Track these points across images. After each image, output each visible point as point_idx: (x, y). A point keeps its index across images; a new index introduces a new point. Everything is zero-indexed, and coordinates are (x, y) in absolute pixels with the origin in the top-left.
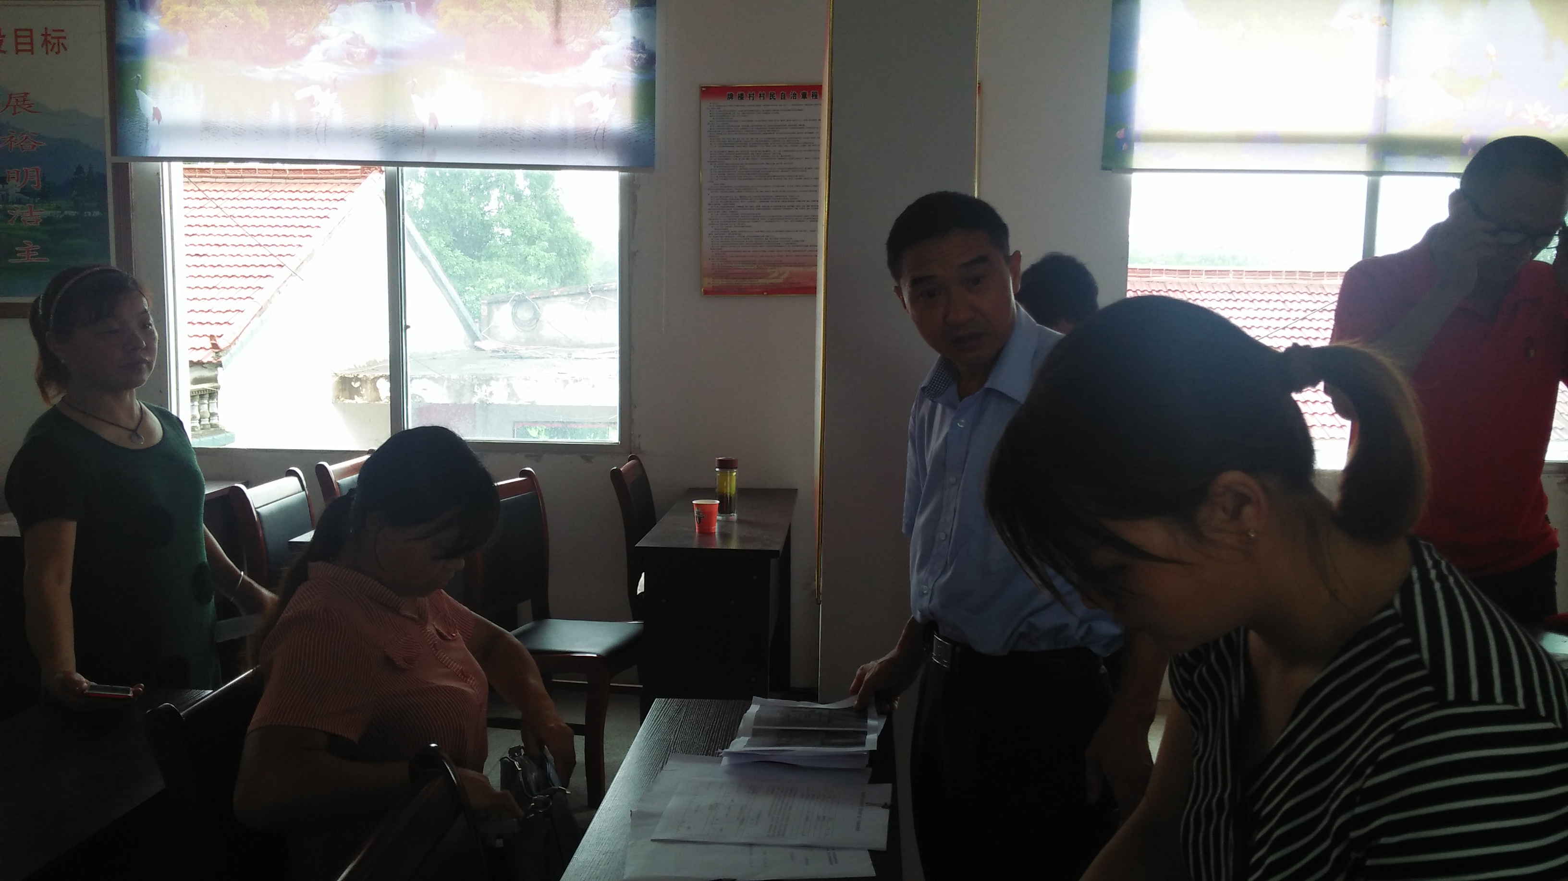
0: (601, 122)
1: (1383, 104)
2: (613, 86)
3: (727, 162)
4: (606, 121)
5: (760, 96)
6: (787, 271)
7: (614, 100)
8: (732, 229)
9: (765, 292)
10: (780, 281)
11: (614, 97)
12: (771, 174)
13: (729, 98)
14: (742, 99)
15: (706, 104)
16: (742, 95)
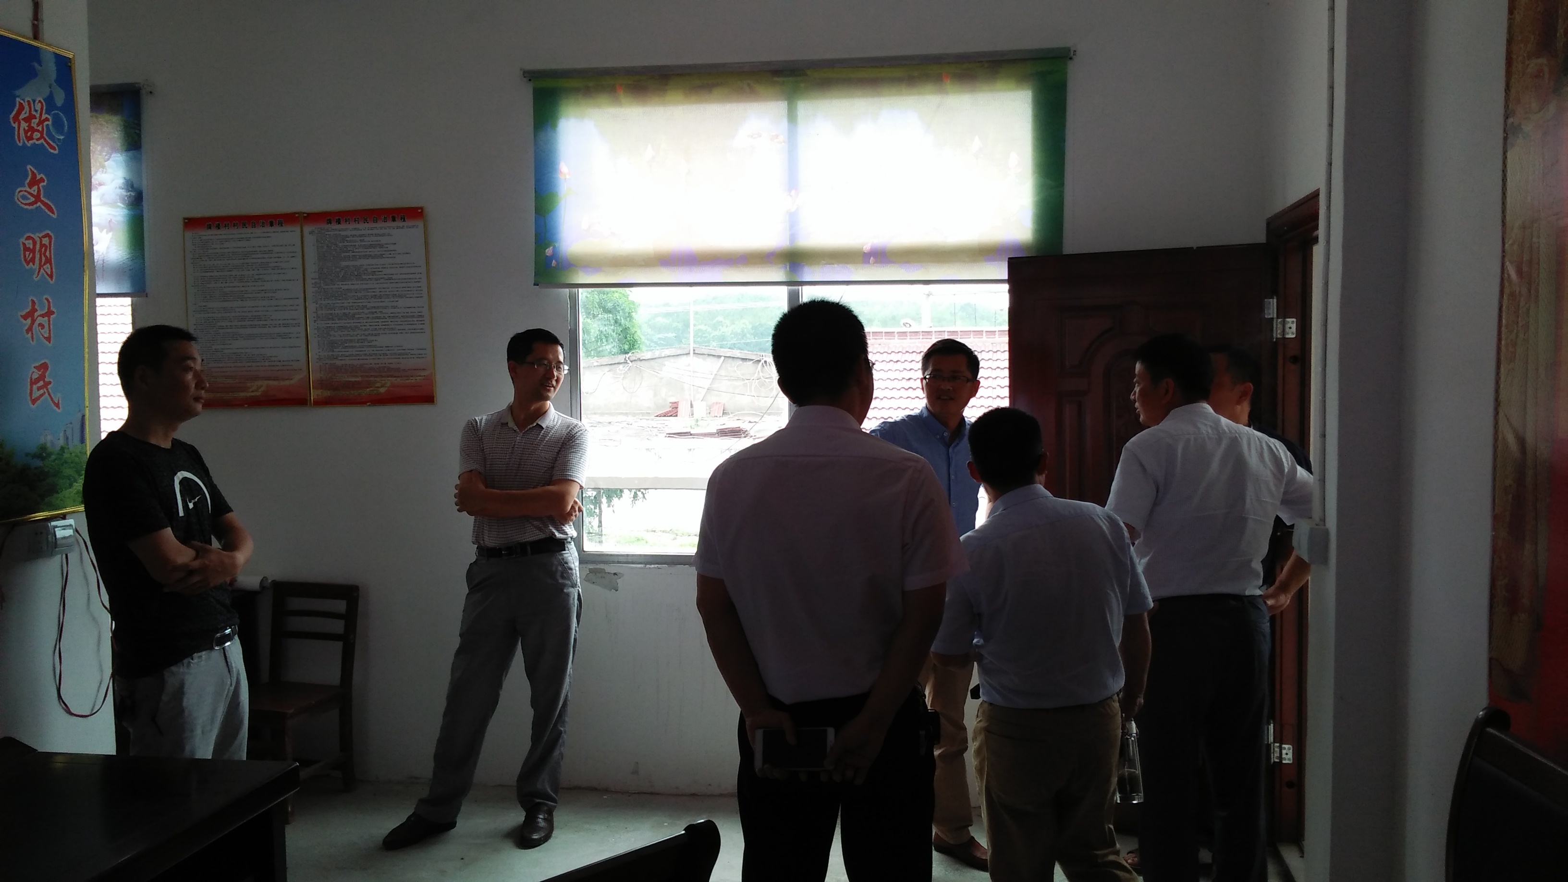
0: (101, 254)
2: (110, 221)
3: (209, 286)
4: (105, 253)
7: (110, 234)
8: (214, 347)
9: (246, 404)
10: (258, 394)
11: (110, 232)
15: (189, 234)
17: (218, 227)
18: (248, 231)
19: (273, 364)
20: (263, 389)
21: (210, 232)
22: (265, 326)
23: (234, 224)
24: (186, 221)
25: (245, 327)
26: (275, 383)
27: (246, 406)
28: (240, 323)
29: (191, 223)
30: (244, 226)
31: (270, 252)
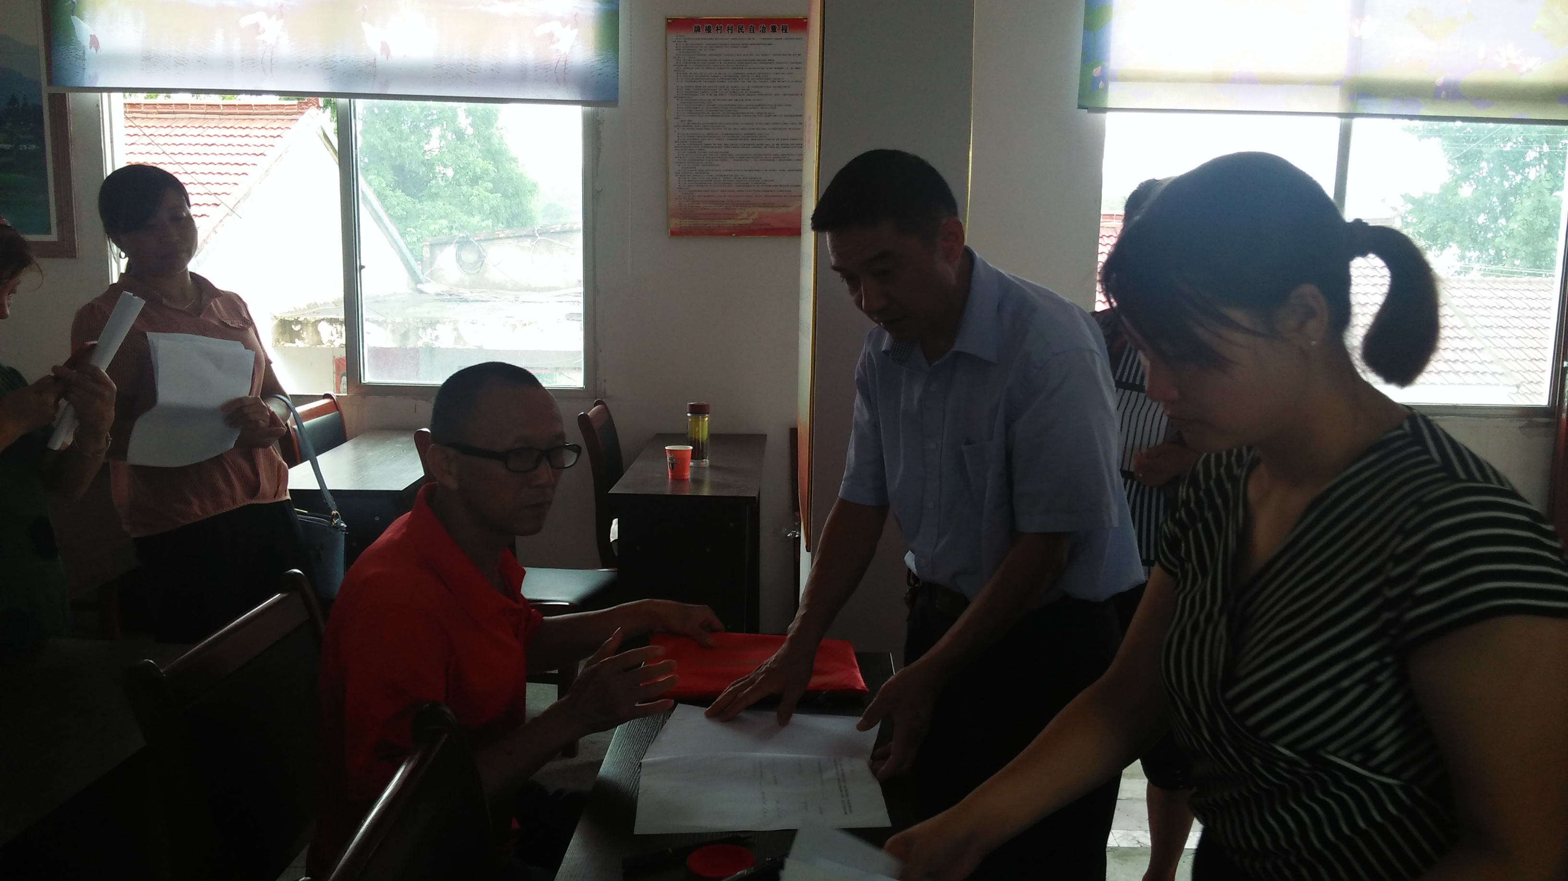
0: (562, 53)
1: (1357, 44)
2: (575, 16)
3: (694, 97)
4: (567, 53)
5: (728, 29)
6: (757, 211)
7: (576, 31)
8: (698, 168)
9: (734, 233)
10: (748, 222)
11: (576, 28)
12: (740, 110)
13: (696, 31)
14: (709, 32)
15: (673, 36)
16: (709, 27)
17: (709, 30)
18: (746, 37)
19: (768, 188)
20: (754, 217)
21: (698, 35)
22: (759, 146)
23: (728, 27)
24: (670, 21)
25: (735, 146)
26: (770, 210)
27: (734, 235)
28: (729, 142)
29: (674, 24)
30: (740, 30)
31: (771, 61)
